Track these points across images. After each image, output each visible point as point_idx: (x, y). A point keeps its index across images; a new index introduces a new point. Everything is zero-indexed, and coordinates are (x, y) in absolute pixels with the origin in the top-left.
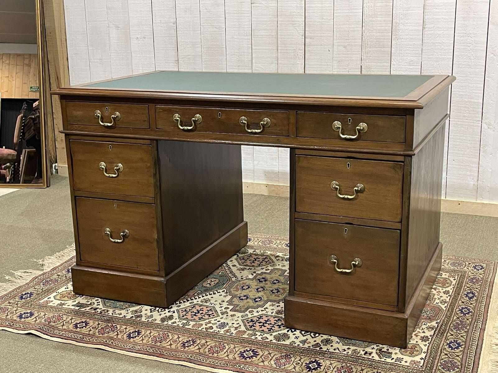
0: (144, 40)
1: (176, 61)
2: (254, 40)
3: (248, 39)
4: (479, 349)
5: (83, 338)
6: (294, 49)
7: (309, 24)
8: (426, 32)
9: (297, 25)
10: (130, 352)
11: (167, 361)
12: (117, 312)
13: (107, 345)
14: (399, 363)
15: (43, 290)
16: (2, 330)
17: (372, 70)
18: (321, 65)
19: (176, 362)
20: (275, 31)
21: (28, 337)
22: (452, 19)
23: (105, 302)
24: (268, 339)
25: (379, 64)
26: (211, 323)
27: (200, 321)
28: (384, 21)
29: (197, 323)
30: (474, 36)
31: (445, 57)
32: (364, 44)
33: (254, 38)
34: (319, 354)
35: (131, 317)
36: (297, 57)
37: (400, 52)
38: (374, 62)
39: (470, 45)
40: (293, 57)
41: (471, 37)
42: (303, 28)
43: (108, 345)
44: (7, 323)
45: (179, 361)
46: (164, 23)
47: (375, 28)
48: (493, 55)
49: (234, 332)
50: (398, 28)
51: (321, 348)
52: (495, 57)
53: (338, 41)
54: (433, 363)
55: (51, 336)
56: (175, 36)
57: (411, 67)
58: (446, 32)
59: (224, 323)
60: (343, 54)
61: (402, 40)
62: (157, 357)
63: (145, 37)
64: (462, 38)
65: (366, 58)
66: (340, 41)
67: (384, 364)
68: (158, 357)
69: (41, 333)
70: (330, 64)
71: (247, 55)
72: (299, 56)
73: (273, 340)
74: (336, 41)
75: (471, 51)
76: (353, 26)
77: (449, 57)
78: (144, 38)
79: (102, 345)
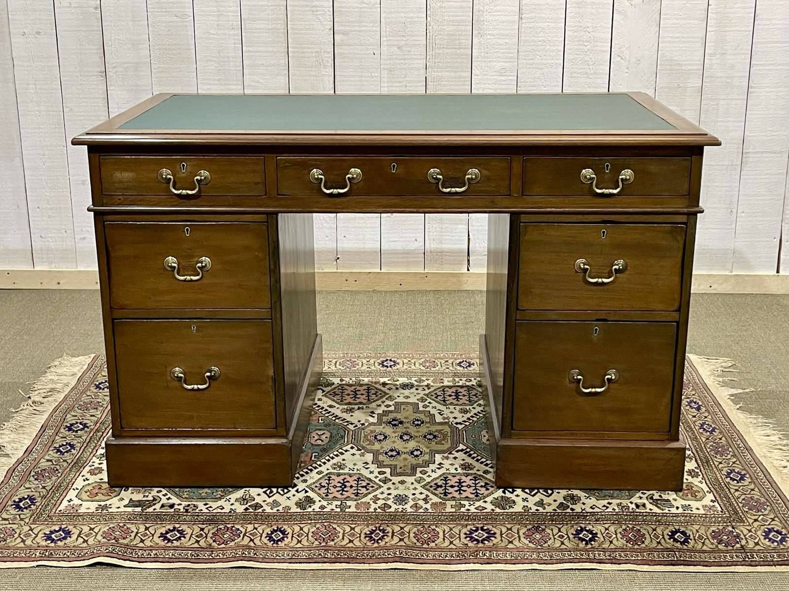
0: (37, 36)
1: (101, 72)
2: (246, 36)
3: (234, 35)
4: (768, 476)
5: (198, 555)
6: (317, 52)
7: (340, 11)
8: (523, 25)
9: (319, 13)
10: (297, 563)
11: (366, 566)
12: (214, 505)
13: (251, 559)
14: (690, 512)
15: (48, 488)
16: (37, 566)
17: (443, 83)
18: (362, 76)
19: (383, 566)
20: (283, 22)
21: (96, 571)
22: (561, 4)
23: (177, 493)
24: (486, 509)
25: (453, 74)
26: (380, 499)
27: (360, 499)
28: (461, 8)
29: (359, 502)
30: (593, 31)
31: (552, 61)
32: (430, 43)
33: (245, 32)
34: (578, 518)
35: (244, 510)
36: (322, 64)
37: (486, 55)
38: (446, 71)
39: (587, 44)
40: (314, 64)
41: (589, 33)
42: (330, 18)
43: (253, 559)
44: (38, 554)
45: (387, 563)
46: (75, 7)
47: (446, 18)
48: (620, 58)
49: (428, 506)
50: (482, 19)
51: (572, 509)
52: (623, 61)
53: (388, 38)
54: (731, 505)
55: (139, 562)
56: (99, 30)
57: (503, 78)
58: (554, 24)
59: (400, 495)
60: (396, 59)
61: (489, 37)
62: (347, 563)
63: (40, 32)
64: (575, 34)
65: (433, 65)
66: (391, 38)
67: (675, 516)
68: (349, 563)
69: (118, 560)
70: (376, 75)
71: (233, 61)
72: (324, 62)
73: (494, 509)
74: (385, 39)
75: (588, 53)
76: (411, 15)
77: (557, 62)
78: (38, 33)
79: (242, 560)
